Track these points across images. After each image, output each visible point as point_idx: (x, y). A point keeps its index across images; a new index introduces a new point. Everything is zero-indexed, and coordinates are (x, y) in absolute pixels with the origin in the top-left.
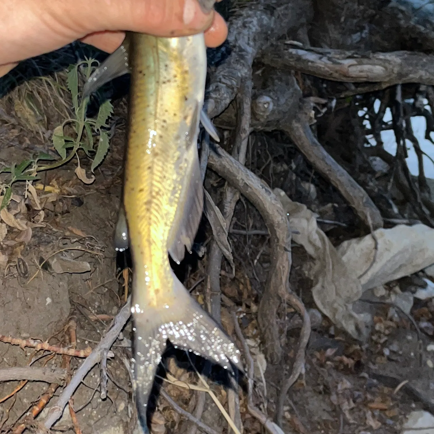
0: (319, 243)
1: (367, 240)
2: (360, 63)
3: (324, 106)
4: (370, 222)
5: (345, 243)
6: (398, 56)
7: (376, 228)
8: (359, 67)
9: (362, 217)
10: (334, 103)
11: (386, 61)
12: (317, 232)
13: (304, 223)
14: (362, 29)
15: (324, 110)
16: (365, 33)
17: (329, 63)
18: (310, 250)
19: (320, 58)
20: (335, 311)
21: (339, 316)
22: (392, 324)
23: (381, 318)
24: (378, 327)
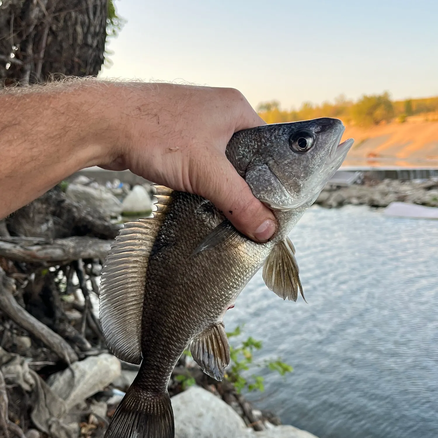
0: (32, 381)
1: (68, 373)
2: (44, 249)
3: (26, 279)
4: (68, 359)
5: (52, 377)
6: (72, 241)
7: (72, 362)
8: (45, 251)
9: (62, 356)
10: (33, 276)
11: (63, 245)
12: (30, 373)
13: (19, 368)
14: (47, 221)
15: (26, 283)
16: (50, 224)
17: (22, 250)
18: (26, 387)
19: (15, 247)
20: (50, 427)
21: (53, 430)
22: (94, 426)
23: (85, 424)
24: (83, 431)
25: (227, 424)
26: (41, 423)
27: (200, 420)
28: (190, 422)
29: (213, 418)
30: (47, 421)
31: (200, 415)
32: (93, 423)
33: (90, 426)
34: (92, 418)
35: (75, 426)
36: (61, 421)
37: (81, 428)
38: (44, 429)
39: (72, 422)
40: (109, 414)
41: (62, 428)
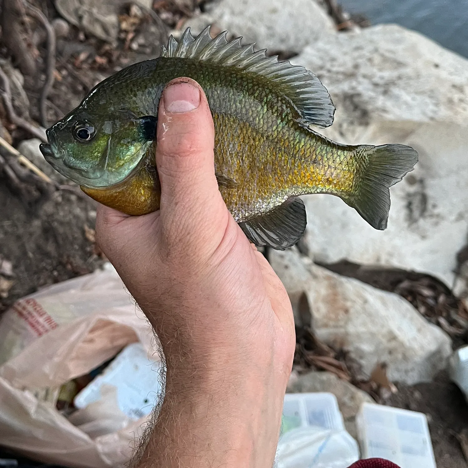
20: (80, 18)
21: (85, 22)
22: (136, 21)
23: (125, 16)
24: (124, 26)
25: (309, 23)
26: (69, 13)
27: (274, 17)
28: (261, 20)
29: (291, 15)
30: (76, 11)
31: (274, 11)
32: (135, 16)
33: (132, 20)
34: (135, 10)
35: (112, 19)
36: (95, 11)
37: (120, 22)
38: (74, 20)
39: (109, 13)
40: (156, 6)
41: (97, 20)
